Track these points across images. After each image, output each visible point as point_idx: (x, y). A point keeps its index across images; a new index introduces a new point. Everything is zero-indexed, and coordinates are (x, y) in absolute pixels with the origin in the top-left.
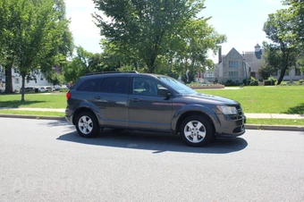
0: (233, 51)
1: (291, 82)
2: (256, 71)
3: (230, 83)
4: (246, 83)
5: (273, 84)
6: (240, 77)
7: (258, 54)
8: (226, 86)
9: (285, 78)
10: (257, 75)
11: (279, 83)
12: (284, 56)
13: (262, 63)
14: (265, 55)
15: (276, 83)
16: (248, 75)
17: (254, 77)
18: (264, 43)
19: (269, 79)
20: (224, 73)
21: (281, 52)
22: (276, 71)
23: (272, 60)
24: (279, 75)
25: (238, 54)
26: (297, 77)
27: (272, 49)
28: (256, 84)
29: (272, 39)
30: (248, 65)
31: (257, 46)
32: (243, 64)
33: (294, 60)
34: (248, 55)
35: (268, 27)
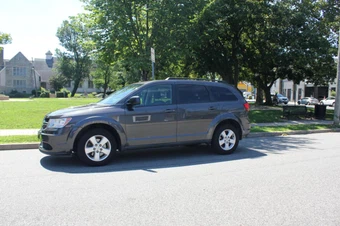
0: (20, 57)
1: (85, 94)
2: (47, 81)
3: (15, 94)
4: (35, 94)
5: (66, 96)
6: (28, 88)
7: (50, 62)
8: (11, 97)
9: (79, 90)
10: (48, 86)
11: (73, 95)
12: (77, 67)
13: (55, 73)
14: (58, 64)
15: (69, 95)
16: (38, 85)
17: (45, 87)
18: (57, 50)
19: (62, 91)
20: (8, 82)
21: (75, 62)
22: (69, 81)
23: (65, 69)
24: (73, 87)
25: (26, 60)
26: (90, 90)
27: (65, 58)
28: (47, 96)
29: (66, 47)
30: (38, 74)
31: (49, 54)
32: (32, 72)
33: (87, 71)
34: (38, 63)
35: (62, 33)
